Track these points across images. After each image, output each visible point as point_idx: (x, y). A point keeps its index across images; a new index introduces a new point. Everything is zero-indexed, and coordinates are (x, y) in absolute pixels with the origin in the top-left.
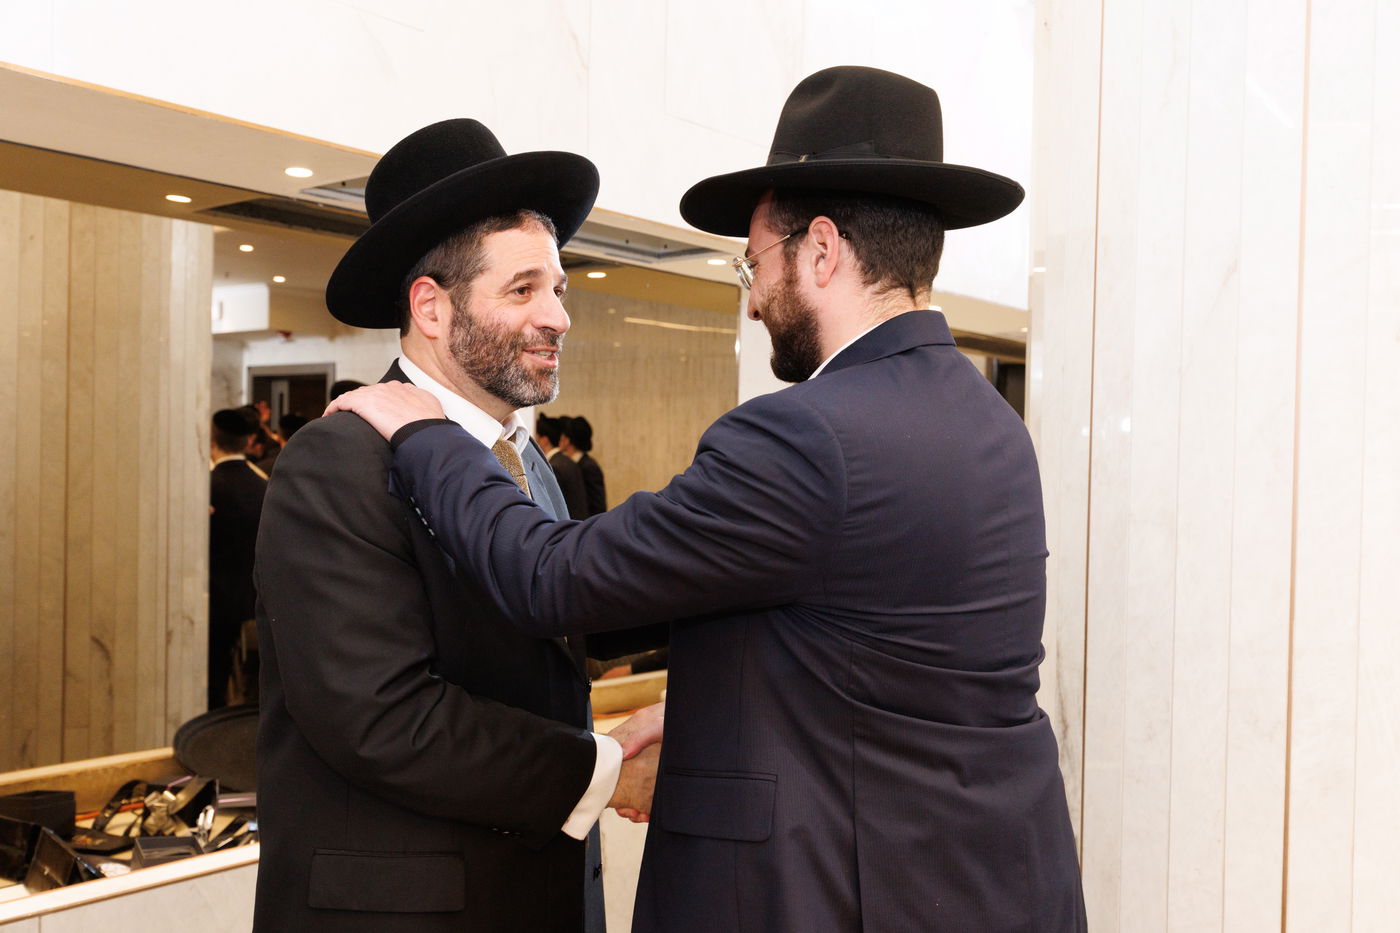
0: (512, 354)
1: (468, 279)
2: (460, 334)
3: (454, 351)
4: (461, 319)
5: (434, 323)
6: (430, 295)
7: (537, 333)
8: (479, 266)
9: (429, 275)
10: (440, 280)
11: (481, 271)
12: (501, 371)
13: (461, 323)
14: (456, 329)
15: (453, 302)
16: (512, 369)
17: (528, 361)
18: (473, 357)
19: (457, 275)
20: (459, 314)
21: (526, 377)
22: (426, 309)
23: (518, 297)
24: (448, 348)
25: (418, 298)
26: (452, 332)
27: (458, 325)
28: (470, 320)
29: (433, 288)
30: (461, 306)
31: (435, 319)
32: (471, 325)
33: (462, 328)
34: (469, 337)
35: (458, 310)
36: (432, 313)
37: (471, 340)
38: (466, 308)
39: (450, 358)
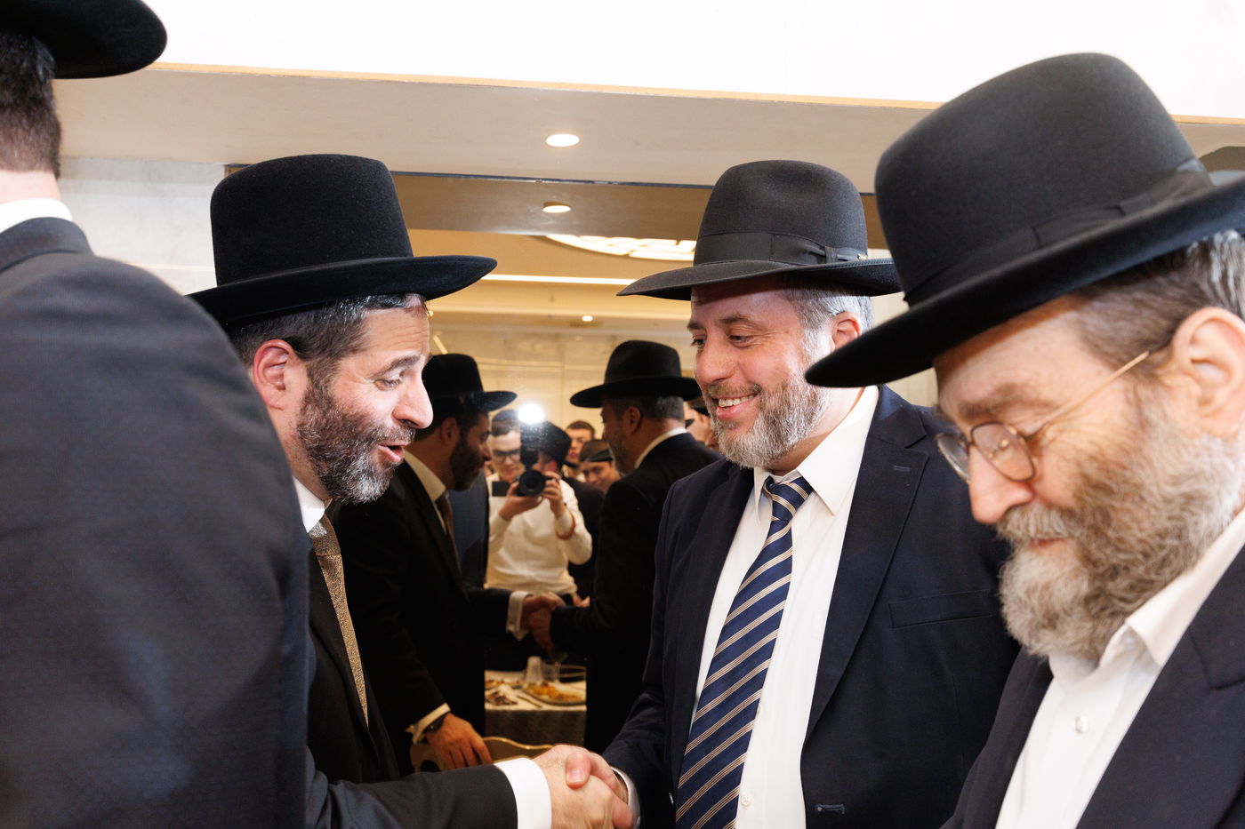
0: (364, 446)
1: (337, 355)
2: (313, 415)
3: (303, 432)
4: (317, 397)
5: (280, 393)
6: (282, 359)
7: (398, 426)
8: (354, 343)
9: (286, 340)
10: (300, 347)
11: (354, 350)
12: (348, 461)
13: (317, 401)
14: (310, 407)
15: (310, 375)
16: (360, 462)
18: (323, 443)
19: (323, 349)
20: (316, 391)
21: (370, 472)
22: (272, 372)
24: (294, 426)
25: (265, 360)
26: (304, 410)
27: (313, 404)
28: (330, 402)
29: (285, 352)
30: (322, 382)
31: (282, 388)
32: (330, 408)
33: (317, 408)
34: (324, 421)
35: (317, 386)
36: (281, 376)
37: (326, 424)
38: (326, 387)
39: (294, 437)
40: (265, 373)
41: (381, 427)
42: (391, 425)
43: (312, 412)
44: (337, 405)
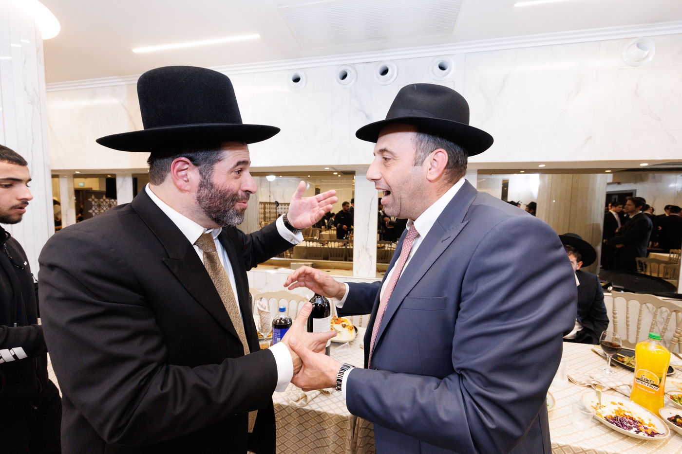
0: (231, 204)
1: (212, 163)
3: (199, 200)
4: (206, 184)
5: (186, 183)
6: (186, 167)
7: (244, 194)
8: (220, 157)
9: (187, 157)
10: (194, 160)
11: (219, 160)
12: (225, 212)
13: (206, 186)
14: (202, 189)
15: (201, 173)
16: (231, 211)
17: (238, 206)
18: (211, 205)
19: (205, 160)
20: (205, 181)
22: (181, 173)
23: (237, 175)
24: (195, 198)
25: (177, 167)
26: (199, 191)
27: (204, 187)
28: (212, 186)
29: (188, 164)
30: (207, 177)
32: (212, 188)
33: (206, 189)
34: (210, 194)
35: (205, 178)
36: (186, 176)
37: (212, 196)
38: (209, 179)
39: (196, 203)
40: (177, 174)
41: (237, 194)
42: (240, 193)
43: (204, 191)
44: (216, 186)
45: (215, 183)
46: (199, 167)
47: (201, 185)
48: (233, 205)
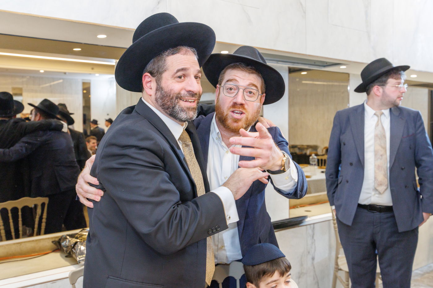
0: (176, 101)
1: (161, 73)
2: (159, 94)
3: (157, 100)
4: (159, 88)
5: (150, 90)
6: (149, 80)
7: (186, 93)
8: (165, 68)
9: (148, 72)
10: (152, 73)
11: (165, 70)
12: (173, 108)
13: (159, 90)
15: (156, 82)
16: (177, 107)
17: (183, 104)
18: (163, 103)
19: (158, 72)
21: (182, 110)
22: (148, 85)
23: (179, 80)
24: (155, 99)
25: (145, 81)
26: (156, 93)
29: (150, 77)
30: (159, 84)
31: (151, 89)
32: (162, 91)
36: (150, 86)
37: (162, 96)
38: (160, 84)
39: (155, 103)
40: (147, 86)
41: (179, 94)
42: (183, 92)
45: (163, 87)
46: (156, 78)
47: (157, 90)
48: (178, 102)
